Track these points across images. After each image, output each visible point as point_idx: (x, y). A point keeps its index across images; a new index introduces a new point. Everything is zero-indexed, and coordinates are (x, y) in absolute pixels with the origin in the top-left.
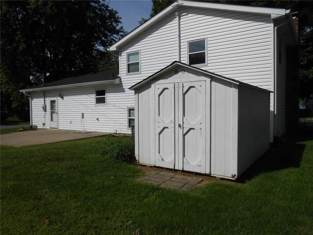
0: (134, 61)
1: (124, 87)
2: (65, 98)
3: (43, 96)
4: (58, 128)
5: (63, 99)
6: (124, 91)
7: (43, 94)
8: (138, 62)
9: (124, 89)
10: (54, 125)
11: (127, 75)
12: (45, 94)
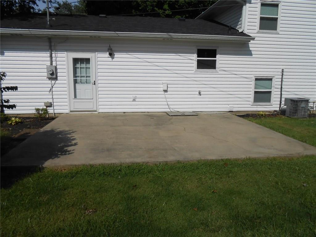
0: (267, 15)
1: (251, 49)
2: (117, 55)
3: (48, 48)
4: (96, 111)
5: (113, 58)
6: (251, 54)
7: (48, 44)
8: (276, 17)
9: (251, 51)
10: (81, 106)
11: (258, 33)
12: (53, 44)
